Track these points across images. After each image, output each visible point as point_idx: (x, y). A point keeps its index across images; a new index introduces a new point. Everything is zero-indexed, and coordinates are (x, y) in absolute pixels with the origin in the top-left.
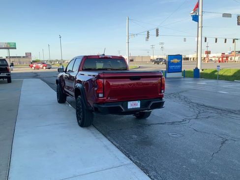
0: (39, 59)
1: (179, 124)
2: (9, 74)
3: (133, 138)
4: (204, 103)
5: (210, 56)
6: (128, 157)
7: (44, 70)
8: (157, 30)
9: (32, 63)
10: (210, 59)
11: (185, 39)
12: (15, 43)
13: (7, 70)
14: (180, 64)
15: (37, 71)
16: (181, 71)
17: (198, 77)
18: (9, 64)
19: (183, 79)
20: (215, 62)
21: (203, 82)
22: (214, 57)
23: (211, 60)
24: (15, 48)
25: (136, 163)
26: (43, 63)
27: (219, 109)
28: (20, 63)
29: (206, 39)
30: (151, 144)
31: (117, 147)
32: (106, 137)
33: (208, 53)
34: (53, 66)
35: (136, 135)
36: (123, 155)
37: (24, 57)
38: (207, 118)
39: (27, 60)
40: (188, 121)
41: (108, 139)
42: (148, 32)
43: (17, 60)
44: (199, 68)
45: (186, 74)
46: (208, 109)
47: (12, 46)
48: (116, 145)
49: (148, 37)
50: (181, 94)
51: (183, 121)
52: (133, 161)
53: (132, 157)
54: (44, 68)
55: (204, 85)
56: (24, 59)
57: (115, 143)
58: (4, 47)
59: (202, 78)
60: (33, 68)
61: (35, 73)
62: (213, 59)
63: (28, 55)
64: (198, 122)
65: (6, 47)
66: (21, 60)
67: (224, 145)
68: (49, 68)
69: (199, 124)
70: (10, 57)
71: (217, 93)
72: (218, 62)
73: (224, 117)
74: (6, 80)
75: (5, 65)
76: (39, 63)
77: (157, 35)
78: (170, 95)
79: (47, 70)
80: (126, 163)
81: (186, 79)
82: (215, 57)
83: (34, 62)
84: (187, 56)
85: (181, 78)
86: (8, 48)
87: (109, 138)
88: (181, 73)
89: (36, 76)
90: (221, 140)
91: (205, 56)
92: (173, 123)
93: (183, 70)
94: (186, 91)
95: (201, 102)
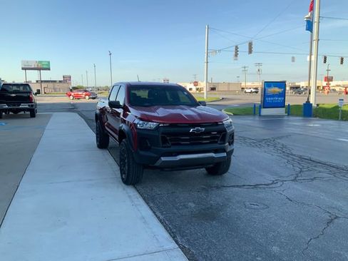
0: (81, 85)
1: (264, 188)
2: (32, 106)
3: (188, 208)
4: (312, 157)
5: (332, 84)
6: (174, 238)
7: (87, 100)
8: (250, 45)
9: (71, 90)
10: (331, 88)
11: (293, 58)
12: (49, 62)
13: (29, 100)
14: (283, 95)
15: (76, 101)
16: (284, 107)
17: (310, 116)
18: (35, 91)
19: (286, 118)
20: (340, 93)
21: (316, 124)
22: (337, 86)
23: (334, 90)
24: (49, 69)
25: (183, 249)
26: (86, 91)
27: (333, 167)
28: (55, 89)
29: (325, 58)
30: (213, 218)
31: (160, 221)
32: (147, 203)
33: (329, 79)
34: (99, 96)
35: (194, 203)
36: (166, 235)
37: (60, 81)
38: (312, 180)
39: (65, 85)
40: (279, 184)
41: (150, 208)
42: (237, 48)
43: (51, 85)
44: (312, 101)
45: (291, 111)
46: (315, 166)
47: (45, 67)
48: (158, 218)
49: (236, 55)
50: (279, 141)
51: (272, 184)
52: (179, 245)
53: (179, 239)
54: (87, 97)
55: (317, 128)
56: (61, 84)
57: (159, 214)
58: (33, 67)
59: (316, 117)
60: (71, 97)
61: (73, 105)
62: (337, 89)
63: (67, 79)
64: (295, 186)
65: (36, 66)
66: (56, 85)
67: (331, 225)
68: (94, 98)
69: (297, 189)
70: (42, 81)
71: (335, 141)
72: (343, 94)
73: (339, 180)
74: (29, 113)
75: (27, 93)
76: (80, 91)
77: (250, 52)
78: (260, 142)
79: (92, 100)
80: (167, 247)
81: (291, 118)
82: (339, 86)
83: (75, 88)
84: (297, 84)
85: (283, 116)
86: (39, 69)
87: (152, 205)
88: (284, 109)
89: (72, 108)
90: (327, 216)
91: (325, 84)
92: (256, 186)
93: (286, 104)
94: (287, 136)
95: (307, 155)
